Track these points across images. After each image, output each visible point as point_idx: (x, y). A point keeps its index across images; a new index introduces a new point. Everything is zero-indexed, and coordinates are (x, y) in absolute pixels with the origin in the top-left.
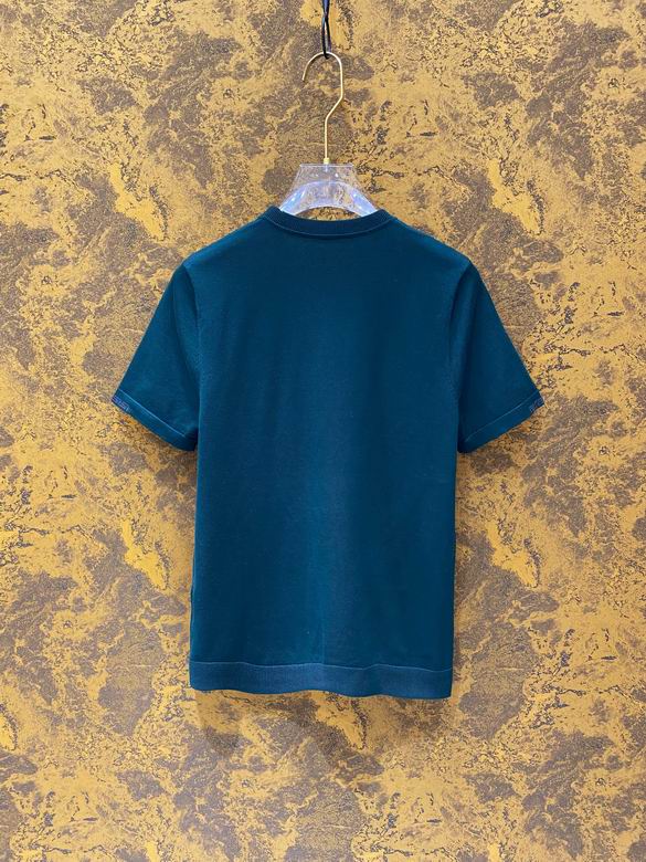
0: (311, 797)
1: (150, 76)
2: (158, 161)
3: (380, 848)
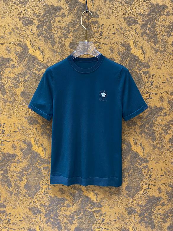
0: (81, 214)
1: (38, 16)
2: (40, 40)
3: (100, 228)
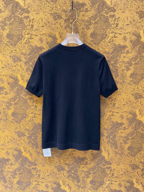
0: (22, 171)
3: (37, 181)
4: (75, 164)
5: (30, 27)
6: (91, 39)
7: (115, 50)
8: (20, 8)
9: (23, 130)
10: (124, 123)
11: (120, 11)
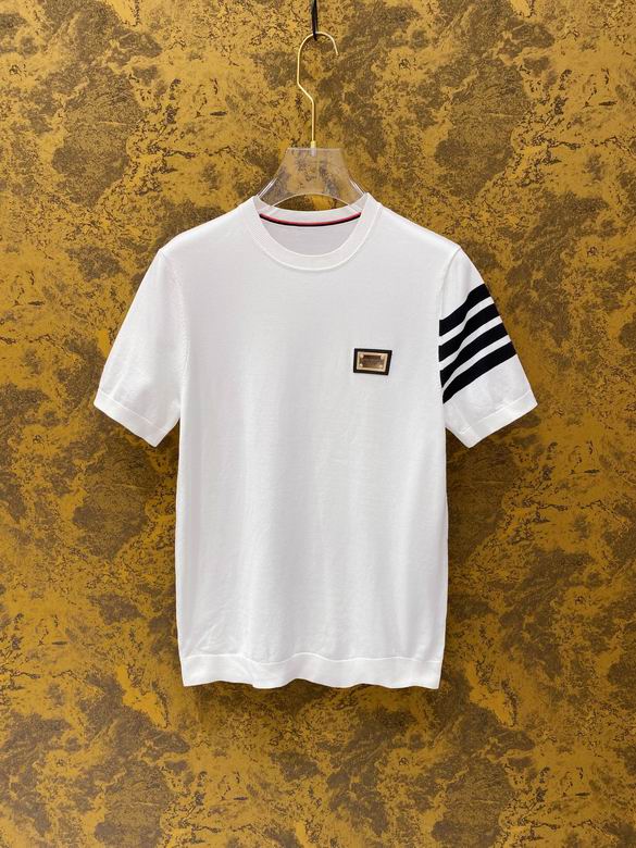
0: (119, 775)
3: (188, 824)
4: (365, 745)
5: (162, 116)
6: (439, 171)
7: (549, 220)
8: (118, 33)
9: (128, 591)
10: (592, 553)
11: (571, 40)
